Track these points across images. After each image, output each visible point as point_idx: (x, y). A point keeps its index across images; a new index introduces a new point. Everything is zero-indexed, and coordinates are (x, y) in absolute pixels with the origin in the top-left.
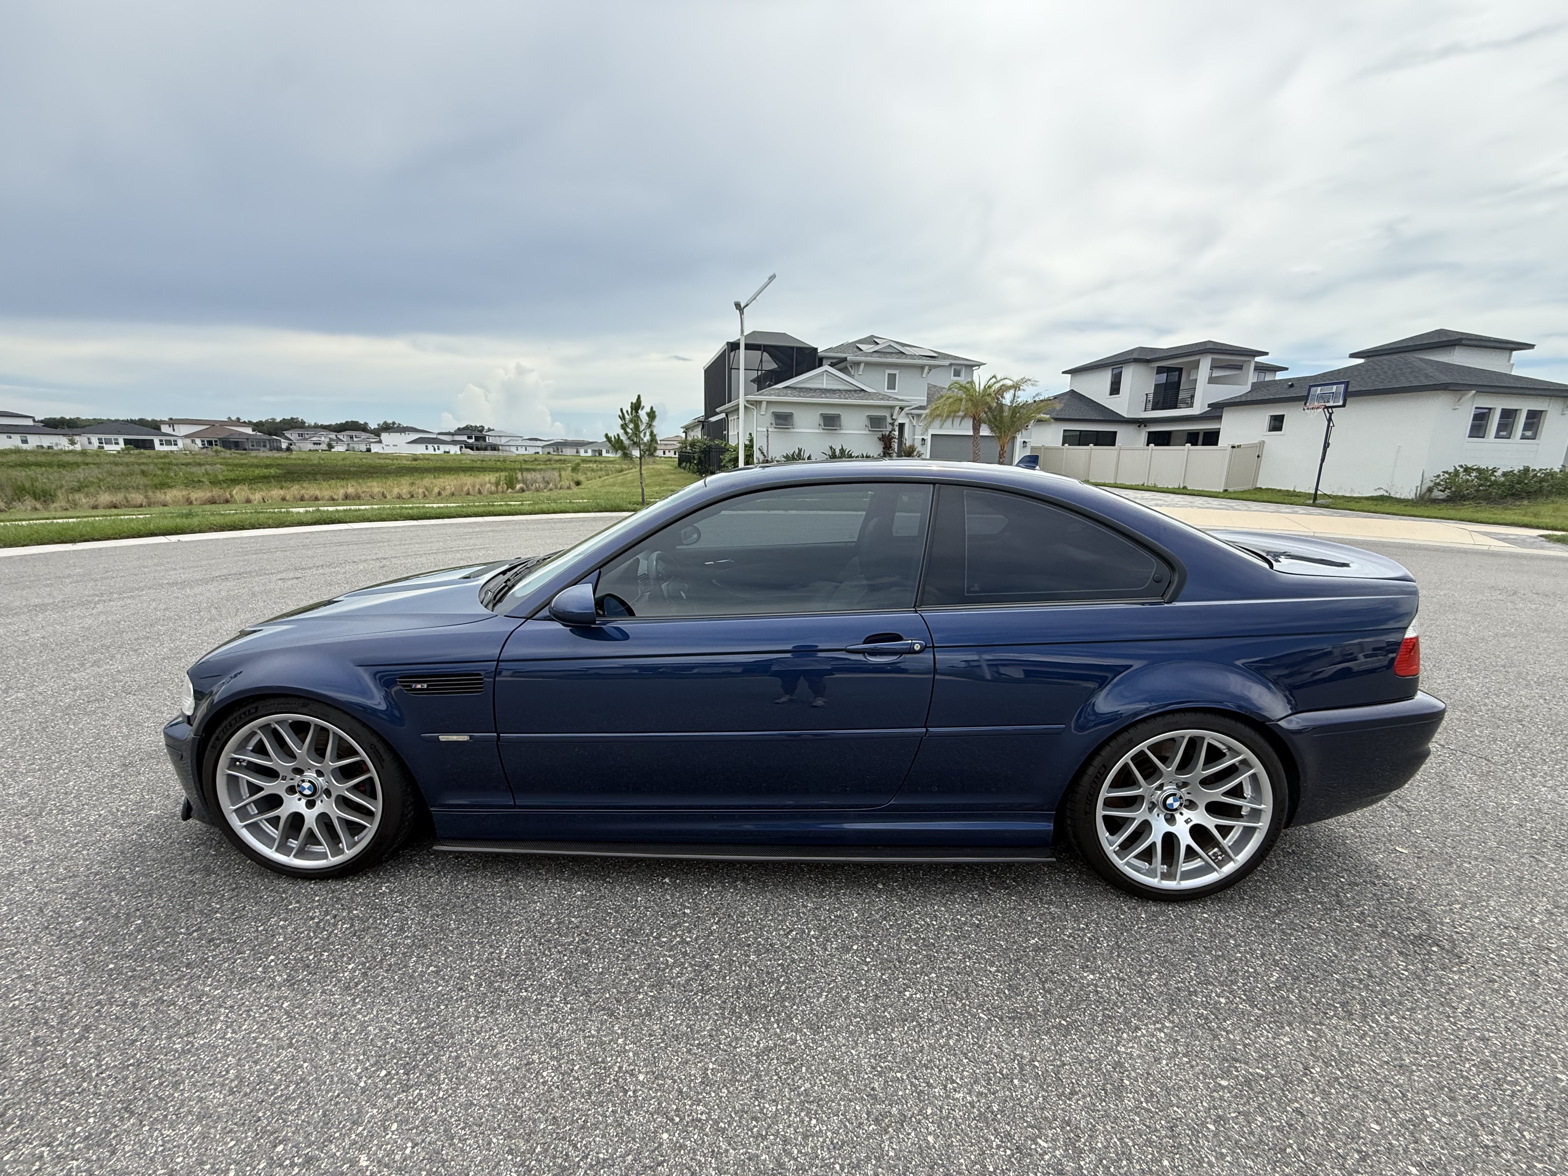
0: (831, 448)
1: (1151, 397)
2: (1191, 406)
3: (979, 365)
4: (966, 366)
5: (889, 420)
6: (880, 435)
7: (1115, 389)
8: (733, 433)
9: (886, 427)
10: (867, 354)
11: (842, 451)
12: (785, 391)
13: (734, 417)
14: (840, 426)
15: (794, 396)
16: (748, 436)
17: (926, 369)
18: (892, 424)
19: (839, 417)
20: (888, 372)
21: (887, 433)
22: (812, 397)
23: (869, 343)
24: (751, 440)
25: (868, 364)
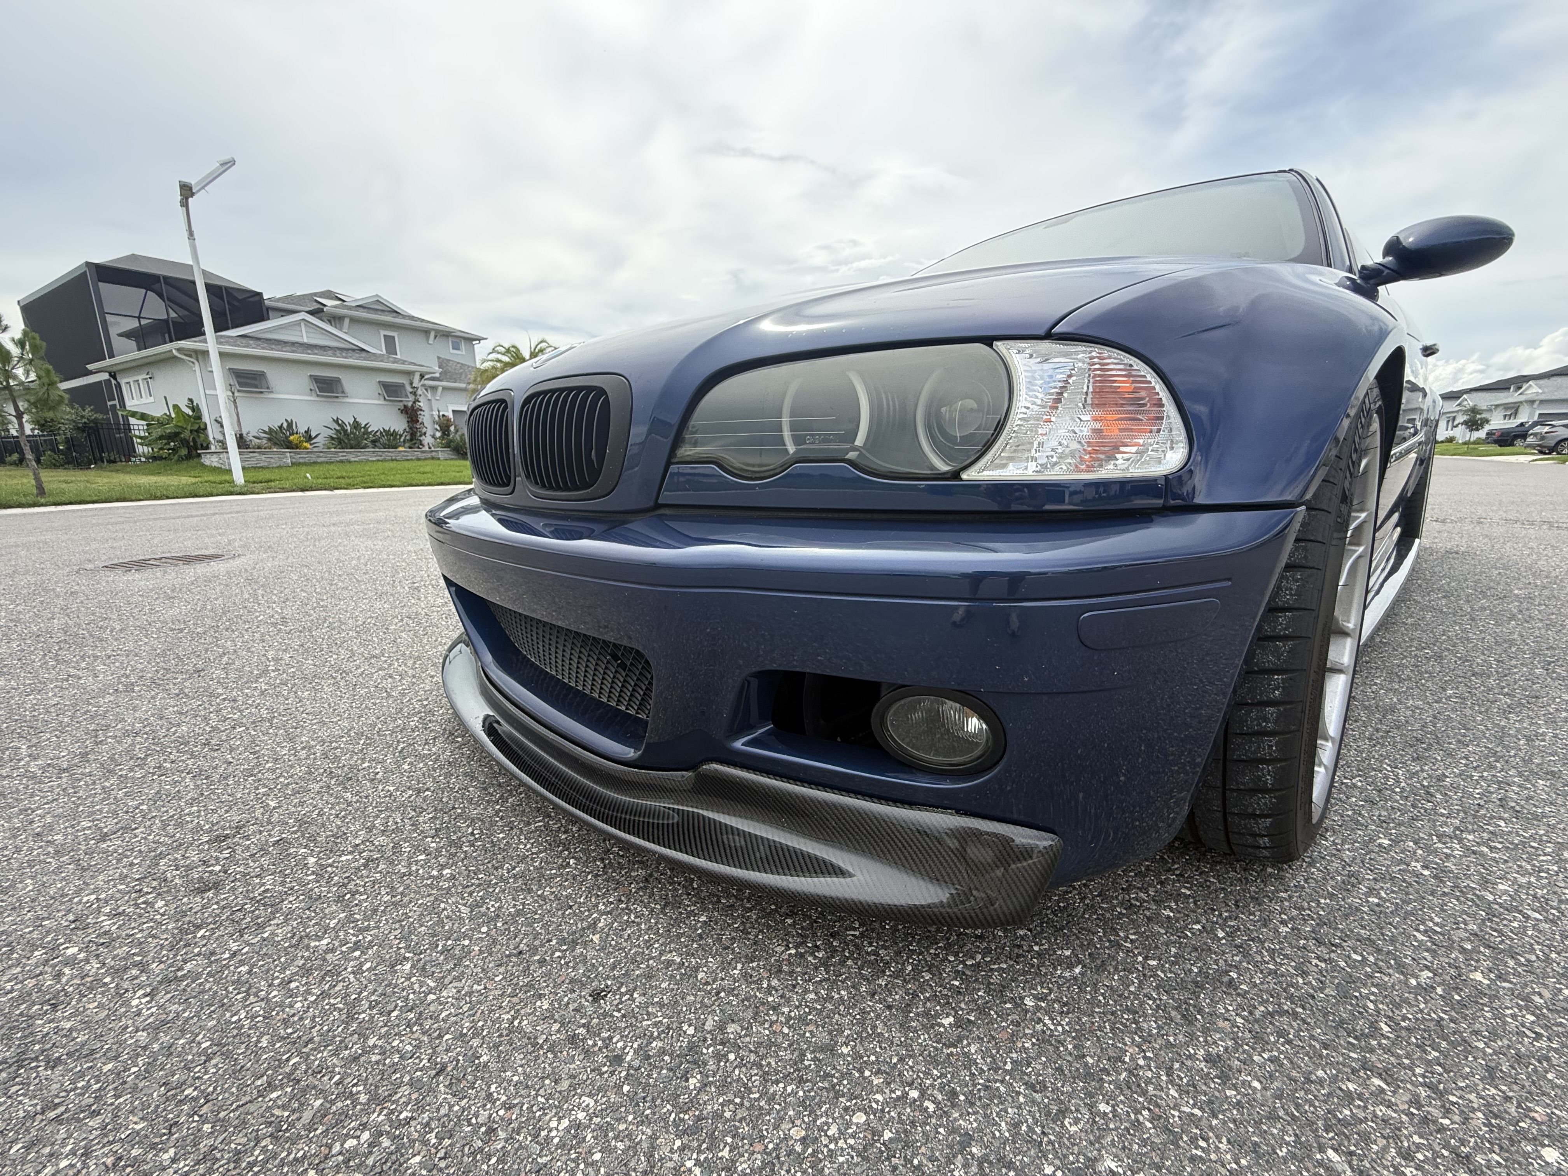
3: (480, 339)
6: (401, 405)
8: (135, 402)
9: (407, 396)
10: (350, 308)
11: (356, 425)
12: (244, 341)
13: (136, 378)
14: (343, 392)
15: (263, 348)
16: (186, 402)
17: (432, 334)
18: (415, 394)
19: (338, 381)
20: (383, 333)
21: (410, 404)
22: (293, 352)
23: (331, 299)
24: (195, 409)
25: (354, 320)
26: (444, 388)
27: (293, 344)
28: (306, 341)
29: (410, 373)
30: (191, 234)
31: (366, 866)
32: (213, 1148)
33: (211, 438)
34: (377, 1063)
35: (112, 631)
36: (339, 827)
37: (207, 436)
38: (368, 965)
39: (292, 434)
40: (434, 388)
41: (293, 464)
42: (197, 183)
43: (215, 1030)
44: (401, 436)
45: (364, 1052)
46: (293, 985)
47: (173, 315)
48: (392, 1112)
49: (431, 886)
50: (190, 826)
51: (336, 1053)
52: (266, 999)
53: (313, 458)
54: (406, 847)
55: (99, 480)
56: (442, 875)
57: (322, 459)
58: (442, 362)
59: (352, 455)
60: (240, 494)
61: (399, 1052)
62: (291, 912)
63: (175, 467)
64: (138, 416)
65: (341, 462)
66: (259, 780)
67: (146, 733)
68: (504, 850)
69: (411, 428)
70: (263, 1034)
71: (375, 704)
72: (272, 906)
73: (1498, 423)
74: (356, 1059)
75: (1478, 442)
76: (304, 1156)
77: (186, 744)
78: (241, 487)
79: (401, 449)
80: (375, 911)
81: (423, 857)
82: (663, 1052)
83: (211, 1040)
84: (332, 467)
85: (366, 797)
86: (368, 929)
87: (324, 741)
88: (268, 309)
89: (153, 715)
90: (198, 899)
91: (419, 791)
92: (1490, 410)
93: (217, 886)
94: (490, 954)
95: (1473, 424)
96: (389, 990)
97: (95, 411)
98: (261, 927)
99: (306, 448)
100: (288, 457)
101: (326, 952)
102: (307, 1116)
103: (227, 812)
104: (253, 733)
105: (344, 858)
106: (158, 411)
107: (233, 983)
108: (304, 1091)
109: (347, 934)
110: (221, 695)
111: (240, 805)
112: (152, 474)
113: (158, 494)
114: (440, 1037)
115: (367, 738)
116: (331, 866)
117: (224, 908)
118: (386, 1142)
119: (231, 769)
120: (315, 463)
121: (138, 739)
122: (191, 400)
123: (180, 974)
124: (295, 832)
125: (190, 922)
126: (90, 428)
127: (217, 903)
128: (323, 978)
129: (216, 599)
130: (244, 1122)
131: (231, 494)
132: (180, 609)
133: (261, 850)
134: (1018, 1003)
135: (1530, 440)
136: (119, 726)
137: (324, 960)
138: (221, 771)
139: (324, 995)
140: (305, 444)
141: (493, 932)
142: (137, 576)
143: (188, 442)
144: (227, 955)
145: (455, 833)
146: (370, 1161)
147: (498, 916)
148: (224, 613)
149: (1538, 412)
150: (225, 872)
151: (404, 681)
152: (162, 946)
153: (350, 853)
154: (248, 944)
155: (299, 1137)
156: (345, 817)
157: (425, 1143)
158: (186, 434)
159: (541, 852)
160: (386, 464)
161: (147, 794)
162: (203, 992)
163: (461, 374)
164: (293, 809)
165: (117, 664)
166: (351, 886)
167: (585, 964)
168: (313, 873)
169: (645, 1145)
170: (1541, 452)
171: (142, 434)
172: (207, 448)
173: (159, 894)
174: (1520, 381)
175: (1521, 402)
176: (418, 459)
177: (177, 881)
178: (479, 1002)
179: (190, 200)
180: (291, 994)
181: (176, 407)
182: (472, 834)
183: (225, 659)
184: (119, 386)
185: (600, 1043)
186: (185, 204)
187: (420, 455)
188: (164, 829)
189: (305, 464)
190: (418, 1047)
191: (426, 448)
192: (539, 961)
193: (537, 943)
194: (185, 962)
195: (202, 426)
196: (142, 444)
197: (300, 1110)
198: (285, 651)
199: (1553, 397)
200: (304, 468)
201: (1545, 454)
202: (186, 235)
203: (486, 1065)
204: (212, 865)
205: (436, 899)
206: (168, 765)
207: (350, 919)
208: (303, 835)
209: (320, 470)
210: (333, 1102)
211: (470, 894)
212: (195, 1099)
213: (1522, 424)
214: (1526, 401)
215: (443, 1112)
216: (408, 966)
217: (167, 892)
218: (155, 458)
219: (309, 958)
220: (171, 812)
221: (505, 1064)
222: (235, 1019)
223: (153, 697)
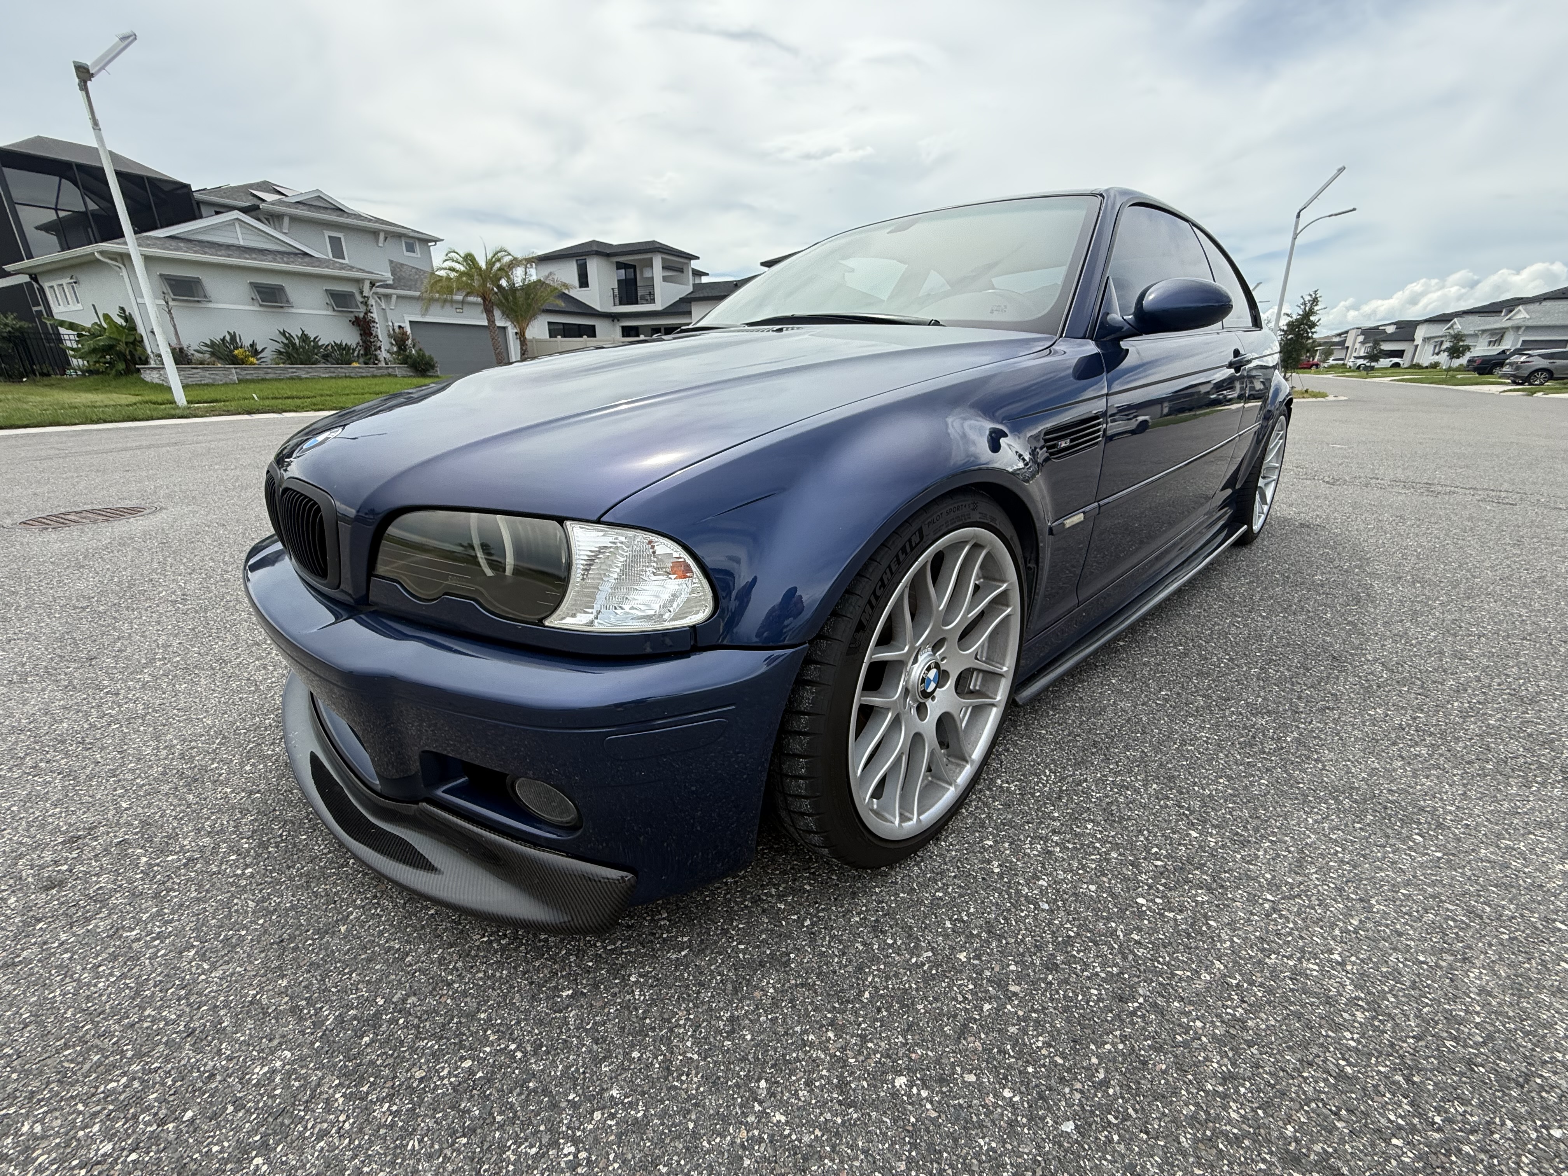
0: (283, 333)
1: (616, 291)
2: (653, 301)
3: (436, 241)
4: (420, 240)
5: (359, 298)
6: (352, 317)
7: (584, 282)
8: (62, 309)
9: (357, 306)
10: (289, 205)
11: (304, 337)
12: (173, 243)
13: (60, 282)
14: (288, 302)
15: (195, 252)
16: (117, 311)
17: (382, 237)
18: (366, 304)
19: (281, 289)
20: (328, 233)
21: (361, 315)
22: (229, 256)
23: (269, 191)
24: (128, 319)
25: (295, 219)
26: (399, 297)
27: (229, 247)
28: (242, 243)
29: (358, 281)
30: (95, 124)
31: (185, 865)
32: (16, 1090)
33: (149, 351)
34: (147, 1028)
35: (16, 610)
36: (174, 829)
37: (144, 349)
38: (163, 952)
39: (237, 348)
40: (388, 297)
41: (240, 381)
42: (96, 63)
43: (34, 1004)
44: (354, 350)
45: (140, 1020)
46: (101, 969)
47: (92, 206)
48: (147, 1064)
49: (232, 884)
50: (50, 827)
51: (118, 1022)
52: (78, 980)
53: (261, 374)
54: (224, 848)
55: (32, 398)
56: (244, 874)
57: (271, 376)
58: (395, 268)
59: (302, 371)
60: (182, 417)
61: (165, 1020)
62: (116, 906)
63: (114, 383)
64: (67, 325)
65: (292, 378)
66: (119, 781)
67: (30, 730)
68: (301, 851)
69: (364, 342)
70: (69, 1007)
71: (241, 699)
72: (101, 902)
73: (1481, 349)
74: (132, 1025)
75: (1460, 369)
76: (78, 1095)
77: (63, 742)
78: (184, 409)
79: (355, 365)
80: (182, 905)
81: (234, 857)
82: (355, 1018)
83: (31, 1012)
84: (280, 385)
85: (205, 799)
86: (171, 921)
87: (184, 740)
88: (198, 203)
89: (39, 710)
90: (44, 896)
91: (251, 793)
92: (1475, 335)
93: (61, 884)
94: (258, 943)
95: (1455, 352)
96: (173, 972)
97: (19, 318)
98: (88, 920)
99: (252, 364)
100: (234, 373)
101: (133, 942)
102: (87, 1067)
103: (84, 813)
104: (126, 730)
105: (170, 858)
106: (87, 321)
107: (56, 967)
108: (89, 1050)
109: (154, 925)
110: (106, 687)
111: (97, 807)
112: (88, 390)
113: (95, 418)
114: (199, 1008)
115: (224, 737)
116: (158, 865)
117: (63, 903)
118: (136, 1084)
119: (97, 769)
120: (263, 380)
121: (22, 736)
122: (122, 309)
123: (17, 960)
124: (136, 834)
125: (33, 916)
126: (16, 337)
127: (58, 899)
128: (125, 963)
129: (125, 569)
130: (41, 1072)
131: (173, 417)
132: (87, 583)
133: (105, 850)
134: (625, 979)
135: (1506, 369)
136: (7, 723)
137: (130, 948)
138: (88, 771)
139: (123, 976)
140: (252, 359)
141: (266, 924)
142: (54, 536)
143: (125, 355)
144: (56, 945)
145: (267, 834)
146: (122, 1098)
147: (275, 910)
148: (129, 588)
149: (1522, 339)
150: (71, 871)
151: (275, 673)
152: (7, 937)
153: (176, 853)
154: (74, 935)
155: (77, 1081)
156: (182, 819)
157: (163, 1084)
158: (121, 347)
159: (330, 852)
160: (340, 382)
161: (20, 795)
162: (31, 975)
163: (416, 280)
164: (141, 811)
165: (16, 650)
166: (169, 884)
167: (326, 950)
168: (142, 872)
169: (313, 1084)
170: (1515, 383)
171: (75, 346)
172: (146, 362)
173: (13, 892)
174: (1512, 304)
175: (1507, 328)
176: (374, 376)
177: (30, 879)
178: (236, 981)
179: (89, 83)
180: (98, 976)
181: (106, 317)
182: (281, 835)
183: (119, 644)
184: (42, 290)
185: (312, 1012)
186: (84, 87)
187: (376, 372)
188: (28, 830)
189: (252, 381)
190: (179, 1016)
191: (383, 364)
192: (293, 948)
193: (297, 933)
194: (23, 950)
195: (138, 338)
196: (74, 357)
197: (83, 1063)
198: (176, 636)
199: (1539, 324)
200: (252, 386)
201: (1518, 384)
202: (89, 124)
203: (225, 1029)
204: (61, 865)
205: (232, 895)
206: (43, 765)
207: (159, 913)
208: (142, 836)
209: (268, 389)
210: (107, 1057)
211: (260, 891)
212: (10, 1056)
213: (1504, 352)
214: (1512, 327)
215: (183, 1063)
216: (193, 952)
217: (19, 890)
218: (91, 372)
219: (119, 947)
220: (38, 813)
221: (238, 1026)
222: (51, 996)
223: (43, 690)
